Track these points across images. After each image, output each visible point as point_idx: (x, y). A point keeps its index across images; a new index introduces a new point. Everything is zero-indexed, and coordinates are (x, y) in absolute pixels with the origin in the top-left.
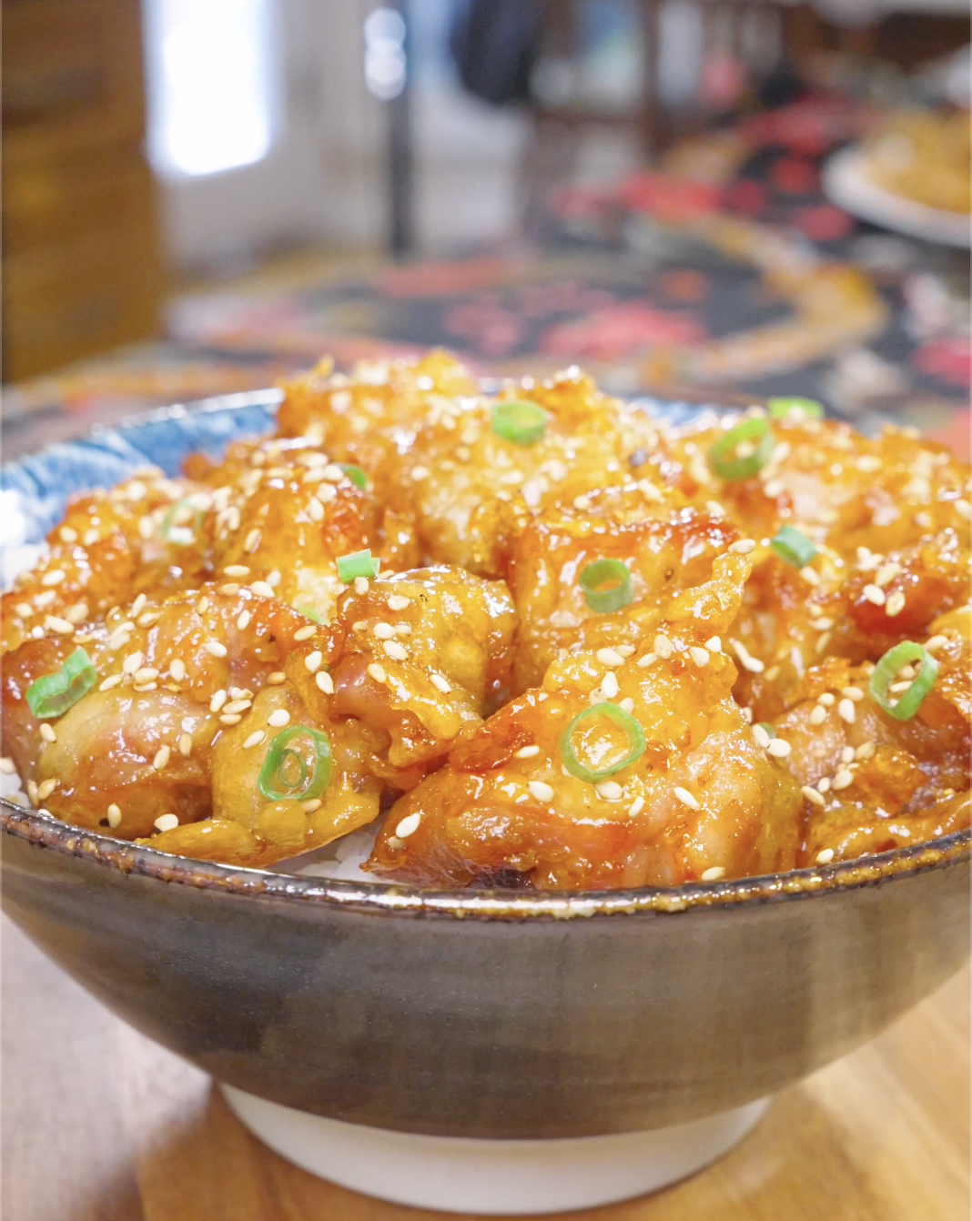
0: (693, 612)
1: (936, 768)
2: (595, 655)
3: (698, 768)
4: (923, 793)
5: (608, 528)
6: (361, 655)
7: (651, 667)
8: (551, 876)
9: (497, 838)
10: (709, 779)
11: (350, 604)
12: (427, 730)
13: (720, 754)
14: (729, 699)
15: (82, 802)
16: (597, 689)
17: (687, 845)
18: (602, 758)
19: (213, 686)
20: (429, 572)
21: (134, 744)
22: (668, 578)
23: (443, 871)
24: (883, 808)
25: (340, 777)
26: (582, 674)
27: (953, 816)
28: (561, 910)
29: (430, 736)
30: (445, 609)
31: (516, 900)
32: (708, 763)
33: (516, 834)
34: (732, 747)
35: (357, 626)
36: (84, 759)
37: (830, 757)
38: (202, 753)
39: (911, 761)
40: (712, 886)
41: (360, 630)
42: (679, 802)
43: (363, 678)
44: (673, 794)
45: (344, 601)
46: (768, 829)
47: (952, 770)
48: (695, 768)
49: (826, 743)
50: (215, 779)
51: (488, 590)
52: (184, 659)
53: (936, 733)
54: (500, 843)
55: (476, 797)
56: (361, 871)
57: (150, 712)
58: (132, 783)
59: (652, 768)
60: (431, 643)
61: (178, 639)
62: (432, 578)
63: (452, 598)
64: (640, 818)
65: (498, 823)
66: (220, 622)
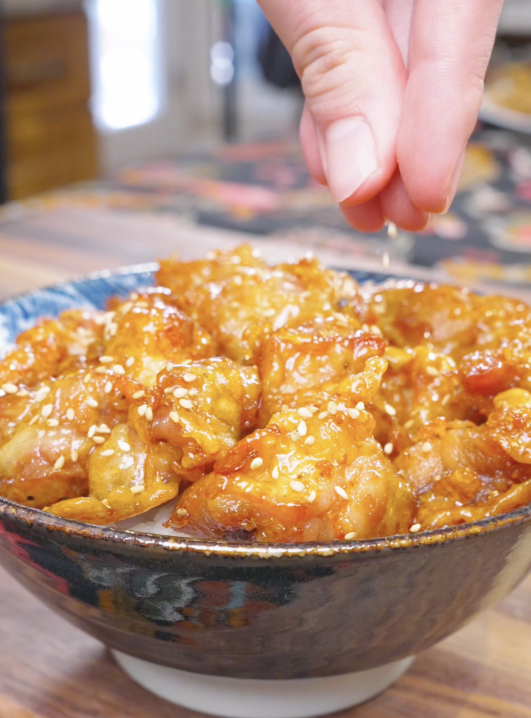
0: (351, 389)
1: (491, 479)
2: (297, 411)
3: (350, 476)
4: (484, 492)
5: (313, 340)
6: (167, 406)
7: (326, 419)
8: (263, 534)
9: (234, 512)
10: (356, 482)
11: (164, 378)
12: (201, 448)
13: (363, 469)
14: (371, 437)
15: (17, 488)
16: (295, 431)
17: (341, 519)
18: (295, 469)
19: (90, 423)
20: (210, 361)
21: (44, 455)
22: (346, 367)
23: (208, 529)
24: (459, 501)
25: (155, 474)
26: (289, 422)
27: (496, 506)
28: (263, 553)
29: (204, 452)
30: (217, 382)
31: (238, 547)
32: (356, 473)
33: (244, 510)
34: (371, 465)
35: (167, 390)
36: (19, 464)
37: (432, 472)
38: (84, 459)
39: (474, 475)
40: (349, 543)
41: (168, 393)
42: (338, 496)
43: (168, 419)
44: (334, 489)
45: (161, 376)
46: (391, 511)
47: (499, 480)
48: (349, 475)
49: (430, 464)
50: (90, 475)
51: (244, 371)
52: (74, 409)
53: (491, 460)
54: (236, 514)
55: (223, 489)
56: (164, 527)
57: (54, 438)
58: (44, 477)
59: (323, 475)
60: (209, 400)
61: (72, 397)
62: (212, 364)
63: (222, 375)
64: (315, 503)
65: (235, 504)
66: (95, 388)
